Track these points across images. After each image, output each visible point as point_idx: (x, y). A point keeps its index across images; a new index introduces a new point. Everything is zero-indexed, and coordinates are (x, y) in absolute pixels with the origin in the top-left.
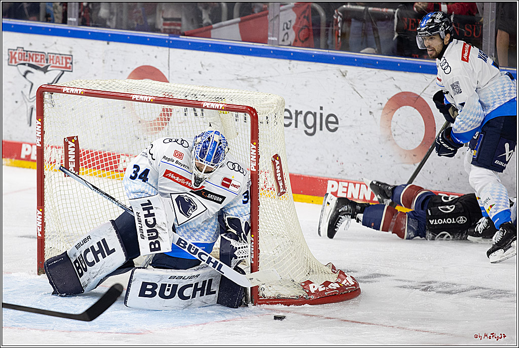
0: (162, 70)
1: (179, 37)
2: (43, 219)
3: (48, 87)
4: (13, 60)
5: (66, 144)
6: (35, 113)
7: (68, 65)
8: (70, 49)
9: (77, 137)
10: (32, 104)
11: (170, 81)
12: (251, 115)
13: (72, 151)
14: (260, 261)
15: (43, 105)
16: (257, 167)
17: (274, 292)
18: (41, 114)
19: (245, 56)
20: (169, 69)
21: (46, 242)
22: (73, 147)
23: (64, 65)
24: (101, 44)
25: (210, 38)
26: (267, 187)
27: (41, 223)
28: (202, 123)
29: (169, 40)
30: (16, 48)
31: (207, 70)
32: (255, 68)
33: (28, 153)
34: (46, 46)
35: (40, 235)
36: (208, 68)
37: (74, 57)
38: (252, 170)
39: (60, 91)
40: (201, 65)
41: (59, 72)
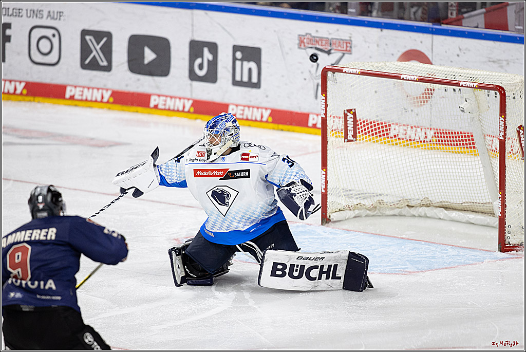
0: (426, 53)
1: (440, 25)
2: (326, 177)
3: (331, 67)
4: (302, 45)
5: (346, 116)
6: (320, 88)
7: (348, 49)
8: (350, 35)
9: (355, 109)
10: (318, 81)
11: (433, 63)
12: (500, 93)
13: (350, 121)
14: (507, 214)
15: (326, 82)
16: (505, 136)
17: (518, 240)
18: (324, 90)
19: (496, 42)
20: (432, 53)
21: (328, 196)
22: (351, 118)
23: (345, 49)
24: (375, 31)
25: (462, 26)
26: (514, 151)
27: (324, 181)
28: (459, 98)
29: (432, 28)
30: (304, 34)
31: (464, 53)
32: (504, 52)
33: (314, 122)
34: (331, 32)
35: (324, 191)
36: (465, 52)
37: (353, 42)
38: (500, 138)
39: (341, 71)
40: (458, 49)
41: (340, 54)
